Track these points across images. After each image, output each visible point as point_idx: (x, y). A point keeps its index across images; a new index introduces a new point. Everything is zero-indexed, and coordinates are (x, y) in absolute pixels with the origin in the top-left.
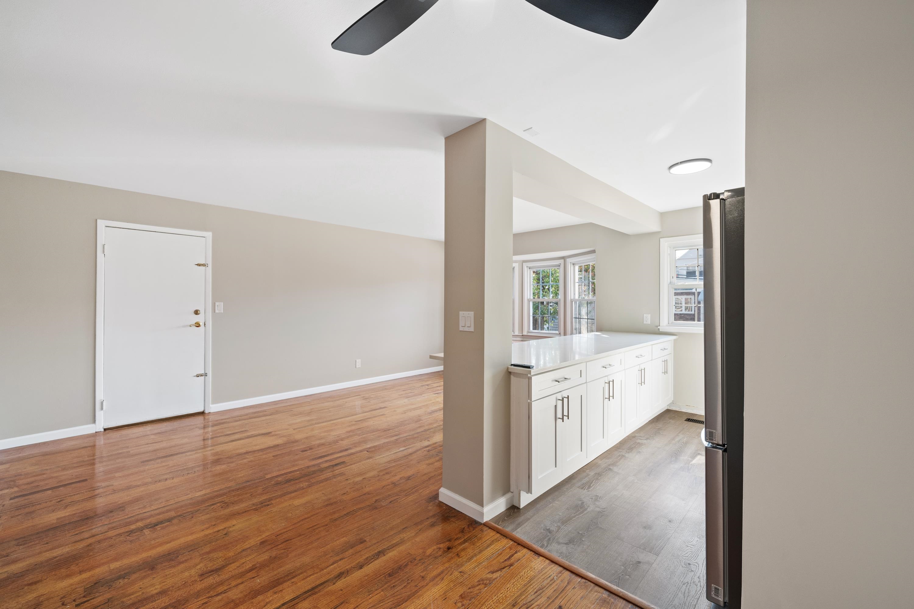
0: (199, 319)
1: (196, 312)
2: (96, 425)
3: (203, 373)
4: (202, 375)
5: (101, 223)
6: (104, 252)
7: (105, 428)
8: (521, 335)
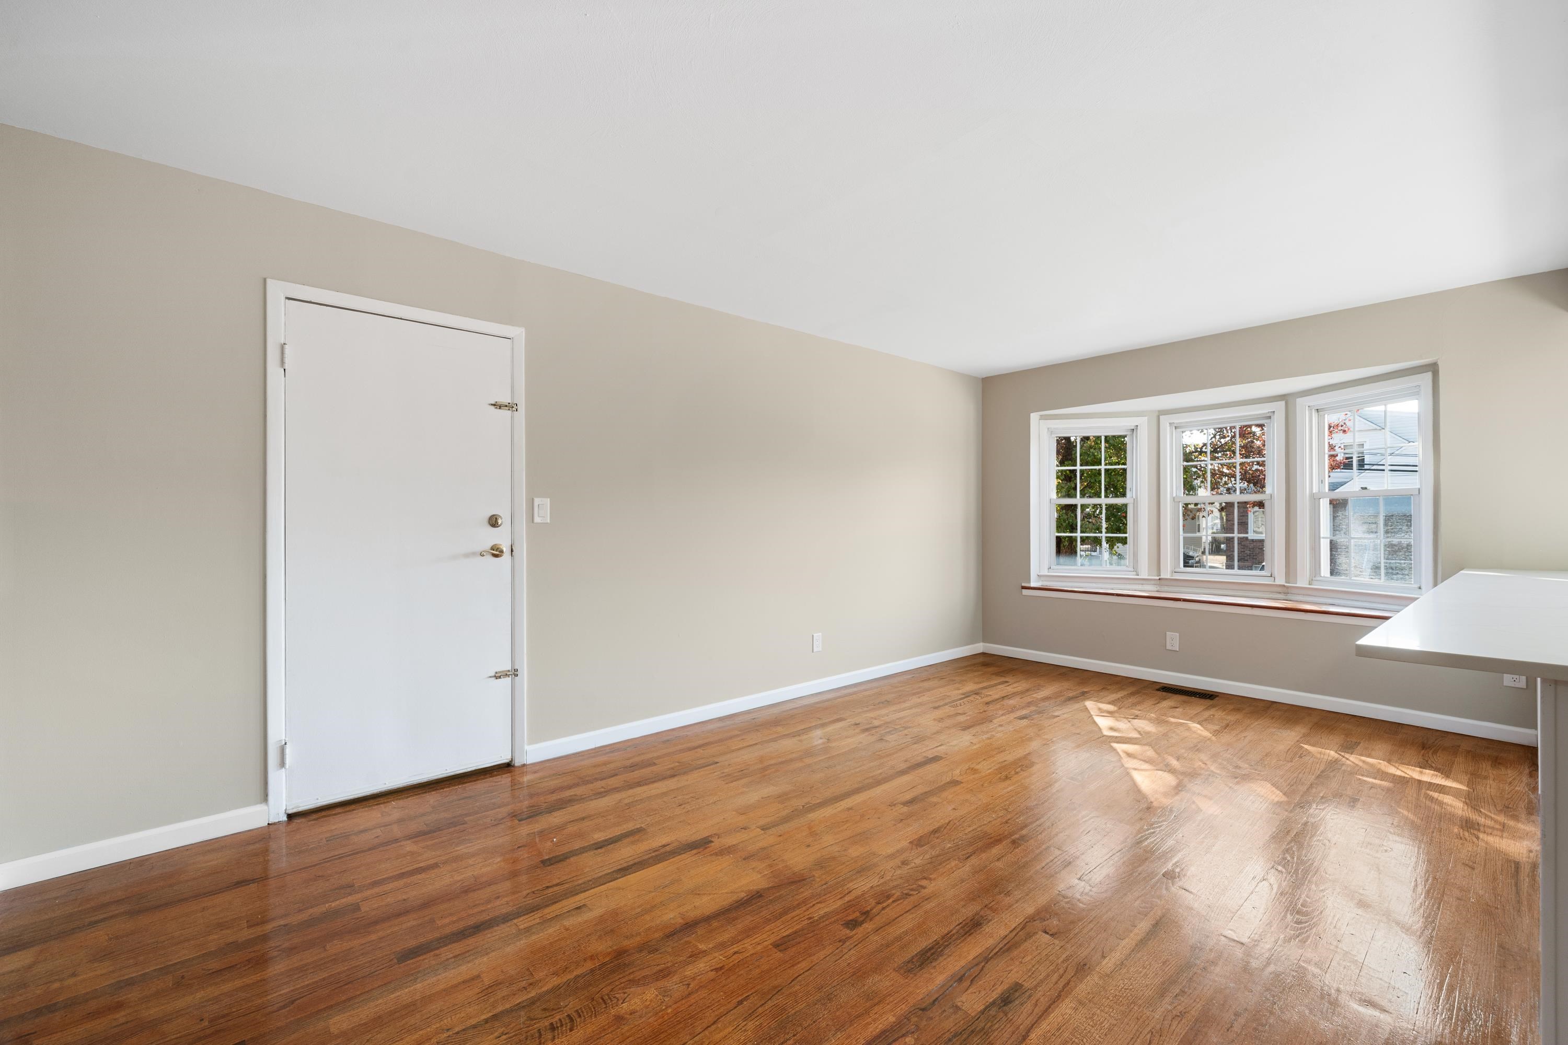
0: (501, 536)
1: (493, 522)
2: (268, 806)
3: (510, 668)
4: (508, 673)
5: (277, 290)
6: (282, 363)
7: (290, 812)
8: (1158, 578)
